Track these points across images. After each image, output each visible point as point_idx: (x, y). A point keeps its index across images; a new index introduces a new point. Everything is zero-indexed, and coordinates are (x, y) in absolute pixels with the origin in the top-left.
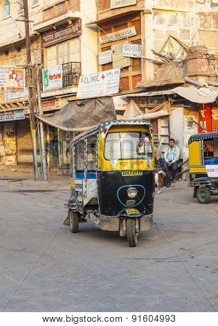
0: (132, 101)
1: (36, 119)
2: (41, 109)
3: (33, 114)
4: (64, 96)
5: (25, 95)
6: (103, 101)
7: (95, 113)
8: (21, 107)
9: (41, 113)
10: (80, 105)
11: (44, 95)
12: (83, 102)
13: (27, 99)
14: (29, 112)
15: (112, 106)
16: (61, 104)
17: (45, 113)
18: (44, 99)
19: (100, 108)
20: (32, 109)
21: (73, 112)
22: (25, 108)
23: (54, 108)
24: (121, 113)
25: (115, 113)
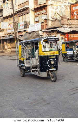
0: (45, 32)
1: (16, 38)
2: (18, 35)
3: (15, 36)
4: (25, 31)
5: (13, 31)
6: (36, 32)
7: (34, 36)
8: (12, 34)
9: (18, 36)
10: (29, 34)
11: (19, 31)
12: (30, 33)
13: (14, 32)
14: (14, 36)
15: (39, 34)
16: (24, 33)
17: (19, 36)
18: (19, 32)
19: (35, 34)
20: (15, 35)
21: (27, 35)
22: (13, 35)
23: (22, 35)
24: (42, 36)
25: (40, 36)
